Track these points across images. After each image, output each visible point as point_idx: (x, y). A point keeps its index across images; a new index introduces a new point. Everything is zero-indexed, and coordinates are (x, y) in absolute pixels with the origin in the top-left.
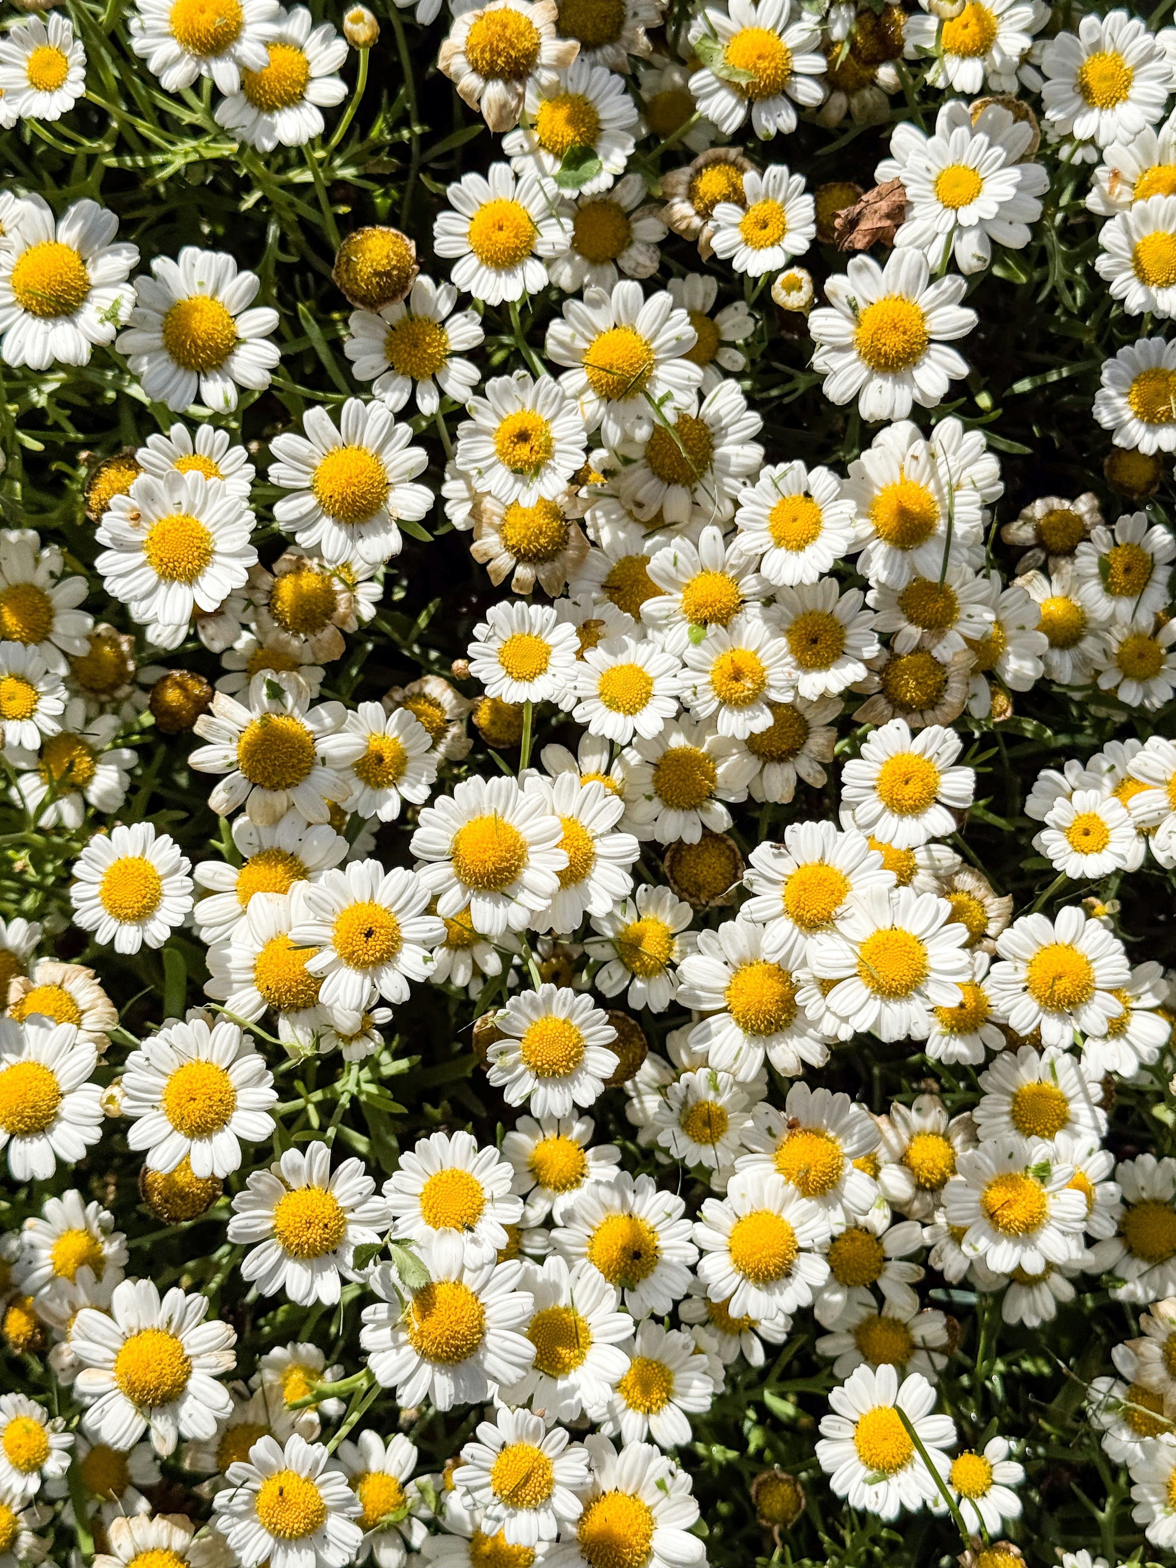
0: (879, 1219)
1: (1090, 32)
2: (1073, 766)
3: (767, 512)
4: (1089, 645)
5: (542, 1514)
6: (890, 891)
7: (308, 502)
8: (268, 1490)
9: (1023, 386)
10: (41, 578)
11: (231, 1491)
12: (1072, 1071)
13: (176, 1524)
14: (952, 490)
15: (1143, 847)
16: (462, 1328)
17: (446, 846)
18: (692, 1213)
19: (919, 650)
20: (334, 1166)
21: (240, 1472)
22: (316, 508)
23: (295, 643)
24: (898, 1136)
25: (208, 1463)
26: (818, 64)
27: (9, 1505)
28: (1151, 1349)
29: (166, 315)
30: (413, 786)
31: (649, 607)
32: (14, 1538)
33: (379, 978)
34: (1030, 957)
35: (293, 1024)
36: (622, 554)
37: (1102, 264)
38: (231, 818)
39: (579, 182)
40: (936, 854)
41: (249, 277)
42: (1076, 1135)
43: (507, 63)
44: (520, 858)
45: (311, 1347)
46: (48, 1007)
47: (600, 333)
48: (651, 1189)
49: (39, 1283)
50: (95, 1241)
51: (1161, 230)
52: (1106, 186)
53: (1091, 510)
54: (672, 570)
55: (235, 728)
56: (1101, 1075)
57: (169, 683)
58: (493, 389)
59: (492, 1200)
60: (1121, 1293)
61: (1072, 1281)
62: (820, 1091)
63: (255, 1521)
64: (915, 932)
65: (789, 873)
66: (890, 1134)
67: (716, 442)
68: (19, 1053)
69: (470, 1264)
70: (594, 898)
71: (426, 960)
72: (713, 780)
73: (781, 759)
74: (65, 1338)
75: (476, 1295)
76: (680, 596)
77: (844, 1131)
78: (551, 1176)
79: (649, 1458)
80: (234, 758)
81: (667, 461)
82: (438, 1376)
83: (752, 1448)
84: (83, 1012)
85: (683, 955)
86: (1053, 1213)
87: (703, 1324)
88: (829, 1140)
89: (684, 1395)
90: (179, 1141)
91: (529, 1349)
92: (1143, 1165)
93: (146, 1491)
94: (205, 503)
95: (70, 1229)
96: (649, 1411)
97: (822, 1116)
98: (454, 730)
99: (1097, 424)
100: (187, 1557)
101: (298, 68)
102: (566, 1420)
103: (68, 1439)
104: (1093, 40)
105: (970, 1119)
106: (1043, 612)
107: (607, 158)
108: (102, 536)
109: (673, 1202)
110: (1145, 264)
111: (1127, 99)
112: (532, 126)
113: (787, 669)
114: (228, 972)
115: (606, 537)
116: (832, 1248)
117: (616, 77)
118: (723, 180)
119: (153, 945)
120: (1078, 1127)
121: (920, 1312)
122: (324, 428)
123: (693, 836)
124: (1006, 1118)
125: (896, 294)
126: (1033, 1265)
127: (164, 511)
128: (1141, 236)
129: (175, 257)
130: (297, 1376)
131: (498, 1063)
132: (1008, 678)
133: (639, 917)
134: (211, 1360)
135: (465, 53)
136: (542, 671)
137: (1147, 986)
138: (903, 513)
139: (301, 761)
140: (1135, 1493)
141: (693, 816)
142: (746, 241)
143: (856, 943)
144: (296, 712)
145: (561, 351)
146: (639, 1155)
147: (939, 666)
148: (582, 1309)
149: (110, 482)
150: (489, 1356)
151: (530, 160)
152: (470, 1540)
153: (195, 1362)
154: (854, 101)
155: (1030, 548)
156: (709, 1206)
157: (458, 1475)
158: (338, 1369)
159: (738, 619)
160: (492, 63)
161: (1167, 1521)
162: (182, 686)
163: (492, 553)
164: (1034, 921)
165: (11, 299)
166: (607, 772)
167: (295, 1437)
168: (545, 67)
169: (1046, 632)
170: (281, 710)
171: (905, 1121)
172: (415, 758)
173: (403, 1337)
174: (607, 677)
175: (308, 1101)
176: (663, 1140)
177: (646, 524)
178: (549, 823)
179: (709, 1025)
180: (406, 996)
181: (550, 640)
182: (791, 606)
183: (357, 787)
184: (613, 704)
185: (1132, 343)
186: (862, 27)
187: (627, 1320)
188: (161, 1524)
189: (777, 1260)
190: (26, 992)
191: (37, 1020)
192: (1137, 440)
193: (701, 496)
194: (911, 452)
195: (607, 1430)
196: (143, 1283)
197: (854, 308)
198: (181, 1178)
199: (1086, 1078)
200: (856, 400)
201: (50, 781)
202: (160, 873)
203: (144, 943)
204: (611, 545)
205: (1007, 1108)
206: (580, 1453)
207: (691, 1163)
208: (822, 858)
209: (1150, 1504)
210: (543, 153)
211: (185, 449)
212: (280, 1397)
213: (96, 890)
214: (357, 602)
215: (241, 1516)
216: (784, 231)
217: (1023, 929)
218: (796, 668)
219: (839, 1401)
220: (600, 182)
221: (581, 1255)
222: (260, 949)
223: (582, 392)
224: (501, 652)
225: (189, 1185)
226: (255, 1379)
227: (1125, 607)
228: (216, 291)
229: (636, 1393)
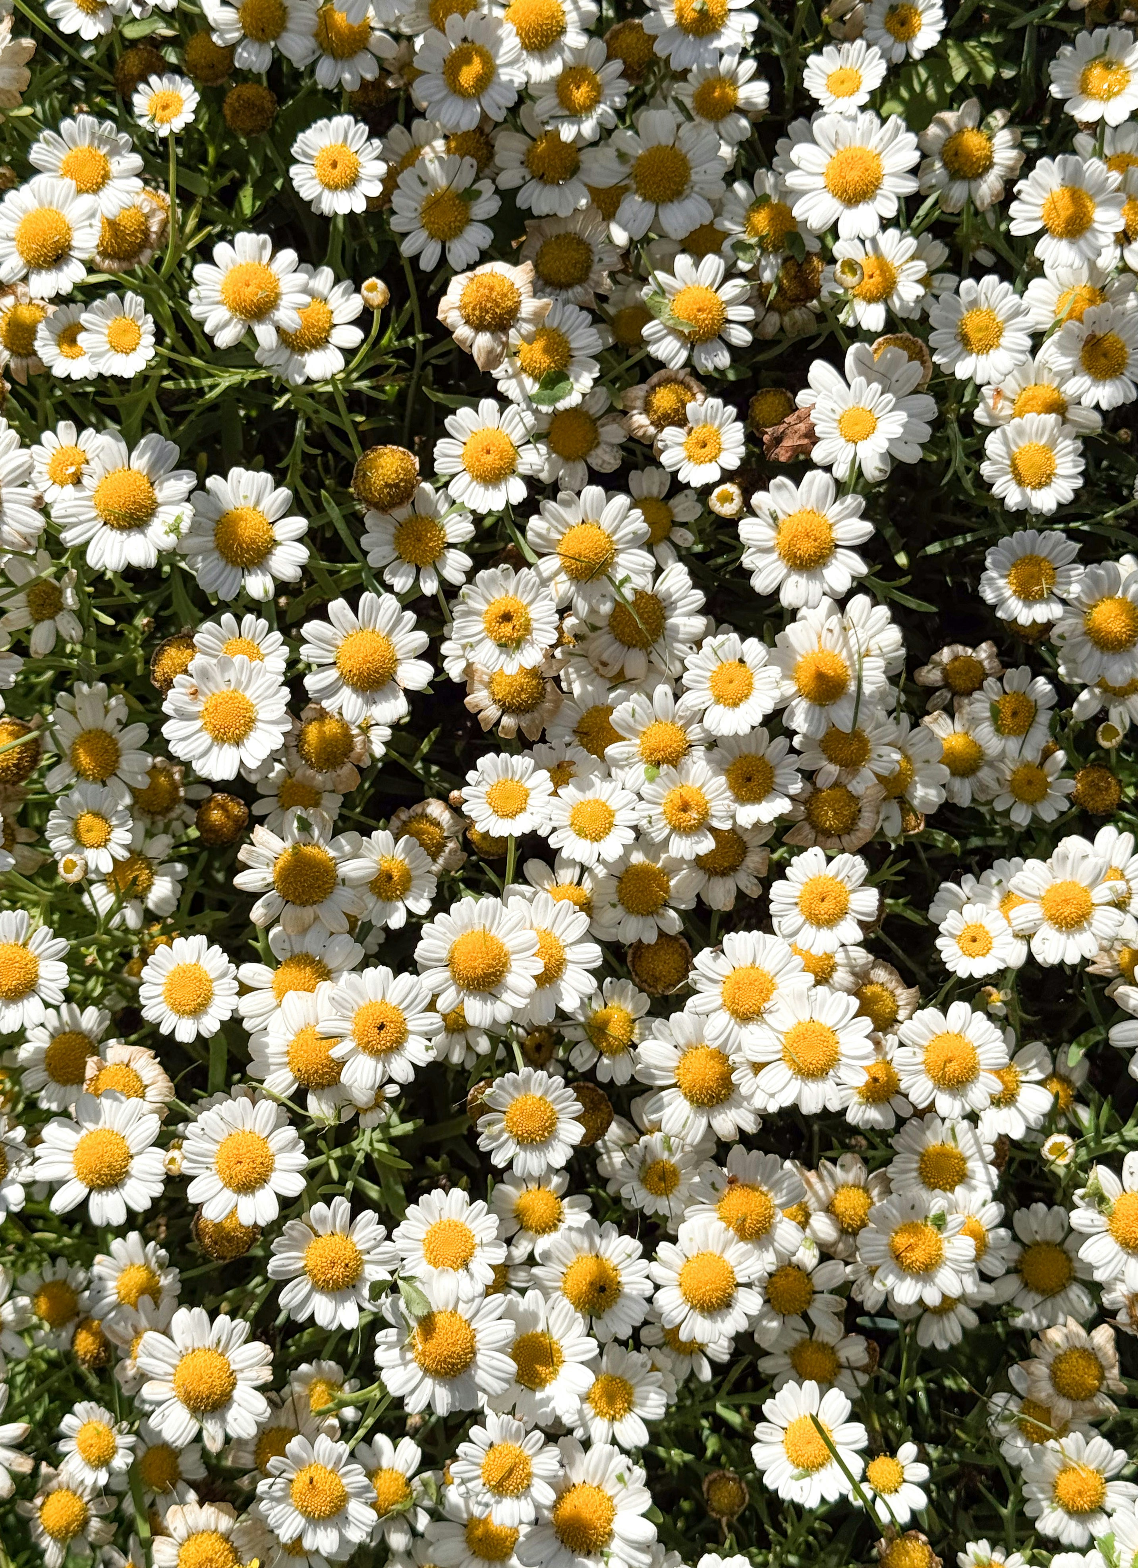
0: (808, 1257)
1: (968, 292)
2: (968, 880)
3: (709, 674)
4: (985, 774)
5: (523, 1501)
6: (809, 989)
7: (332, 675)
8: (301, 1479)
9: (934, 548)
10: (110, 724)
11: (271, 1480)
12: (970, 1135)
13: (222, 1510)
14: (861, 657)
15: (1025, 948)
16: (458, 1349)
17: (444, 955)
18: (649, 1254)
19: (837, 785)
20: (354, 1215)
21: (278, 1464)
22: (338, 679)
23: (320, 778)
24: (825, 1188)
25: (247, 1460)
26: (747, 313)
27: (81, 1496)
28: (1040, 1369)
29: (218, 522)
30: (417, 900)
31: (612, 750)
32: (86, 1522)
33: (390, 1063)
34: (926, 1044)
35: (319, 1099)
36: (591, 705)
37: (986, 469)
38: (267, 929)
39: (554, 400)
40: (852, 955)
41: (284, 492)
42: (973, 1189)
43: (493, 318)
44: (504, 965)
45: (332, 1363)
46: (118, 1083)
47: (571, 527)
48: (615, 1234)
49: (107, 1309)
50: (153, 1274)
51: (1034, 441)
52: (991, 402)
53: (989, 657)
54: (631, 720)
55: (271, 855)
56: (994, 1138)
57: (212, 805)
58: (482, 579)
59: (482, 1244)
60: (1019, 1321)
61: (976, 1311)
62: (755, 1153)
63: (290, 1505)
64: (829, 1025)
65: (726, 973)
66: (818, 1186)
67: (667, 614)
68: (96, 1122)
69: (463, 1297)
70: (565, 996)
71: (427, 1048)
72: (667, 890)
73: (724, 873)
74: (128, 1354)
75: (468, 1322)
76: (637, 741)
77: (775, 1186)
78: (533, 1220)
79: (610, 1457)
80: (270, 879)
81: (627, 630)
82: (437, 1388)
83: (709, 1453)
84: (146, 1086)
85: (643, 1038)
86: (948, 1255)
87: (659, 1347)
88: (762, 1193)
89: (642, 1405)
90: (228, 1196)
91: (511, 1366)
92: (1036, 1214)
93: (193, 1485)
94: (249, 681)
95: (132, 1264)
96: (613, 1418)
97: (756, 1174)
98: (451, 845)
99: (982, 601)
100: (232, 1538)
101: (323, 317)
102: (542, 1424)
103: (131, 1439)
104: (971, 298)
105: (885, 1173)
106: (946, 746)
107: (577, 380)
108: (167, 707)
109: (632, 1244)
110: (1022, 469)
111: (998, 346)
112: (515, 354)
113: (727, 802)
114: (266, 1056)
115: (577, 689)
116: (770, 1283)
117: (585, 313)
118: (673, 397)
119: (206, 1034)
120: (974, 1182)
121: (845, 1337)
122: (344, 616)
123: (650, 938)
124: (915, 1174)
125: (809, 508)
126: (932, 1298)
127: (217, 687)
128: (1018, 447)
129: (225, 476)
130: (321, 1388)
131: (486, 1132)
132: (916, 802)
133: (606, 1005)
134: (253, 1374)
135: (459, 308)
136: (522, 810)
137: (1034, 1063)
138: (820, 677)
139: (325, 883)
140: (1026, 1491)
141: (651, 921)
142: (689, 458)
143: (781, 1033)
144: (321, 841)
145: (539, 541)
146: (609, 1202)
147: (854, 799)
148: (556, 1334)
149: (172, 659)
150: (479, 1371)
151: (514, 382)
152: (465, 1526)
153: (239, 1376)
154: (786, 319)
155: (938, 689)
156: (663, 1248)
157: (454, 1468)
158: (355, 1382)
159: (687, 761)
160: (481, 319)
161: (1053, 1515)
162: (223, 807)
163: (482, 705)
164: (931, 1013)
165: (93, 514)
166: (579, 883)
167: (323, 1436)
168: (524, 320)
169: (948, 765)
170: (309, 840)
171: (832, 1175)
172: (419, 877)
173: (409, 1356)
174: (577, 810)
175: (329, 1157)
176: (625, 1192)
177: (610, 679)
178: (530, 936)
179: (662, 1098)
180: (411, 1078)
181: (529, 784)
182: (730, 750)
183: (371, 901)
184: (581, 833)
185: (1011, 534)
186: (787, 273)
187: (593, 1343)
188: (209, 1510)
189: (719, 1294)
190: (99, 1070)
191: (110, 1094)
192: (1015, 614)
193: (654, 657)
194: (826, 626)
195: (579, 1433)
196: (196, 1310)
197: (775, 519)
198: (228, 1225)
199: (981, 1140)
200: (777, 591)
201: (117, 892)
202: (212, 976)
203: (198, 1034)
204: (581, 696)
205: (915, 1166)
206: (553, 1452)
207: (648, 1212)
208: (754, 962)
209: (1039, 1500)
210: (524, 376)
211: (233, 634)
212: (307, 1405)
213: (160, 990)
214: (370, 742)
215: (278, 1500)
216: (720, 450)
217: (920, 1020)
218: (734, 801)
219: (771, 1411)
220: (572, 400)
221: (557, 1289)
222: (292, 1038)
223: (556, 574)
224: (488, 794)
225: (234, 1230)
226: (286, 1389)
227: (1012, 745)
228: (258, 503)
229: (603, 1403)
